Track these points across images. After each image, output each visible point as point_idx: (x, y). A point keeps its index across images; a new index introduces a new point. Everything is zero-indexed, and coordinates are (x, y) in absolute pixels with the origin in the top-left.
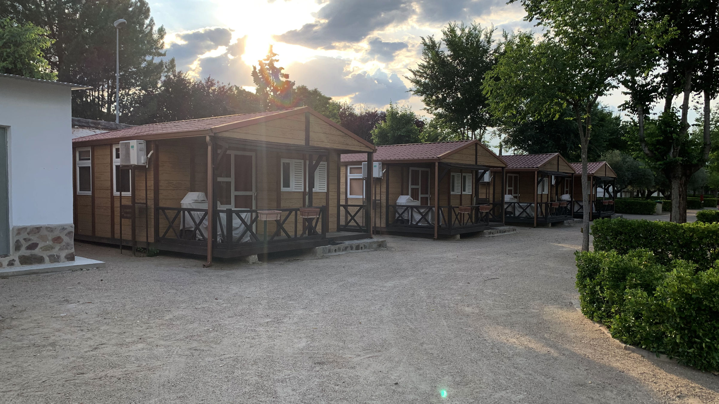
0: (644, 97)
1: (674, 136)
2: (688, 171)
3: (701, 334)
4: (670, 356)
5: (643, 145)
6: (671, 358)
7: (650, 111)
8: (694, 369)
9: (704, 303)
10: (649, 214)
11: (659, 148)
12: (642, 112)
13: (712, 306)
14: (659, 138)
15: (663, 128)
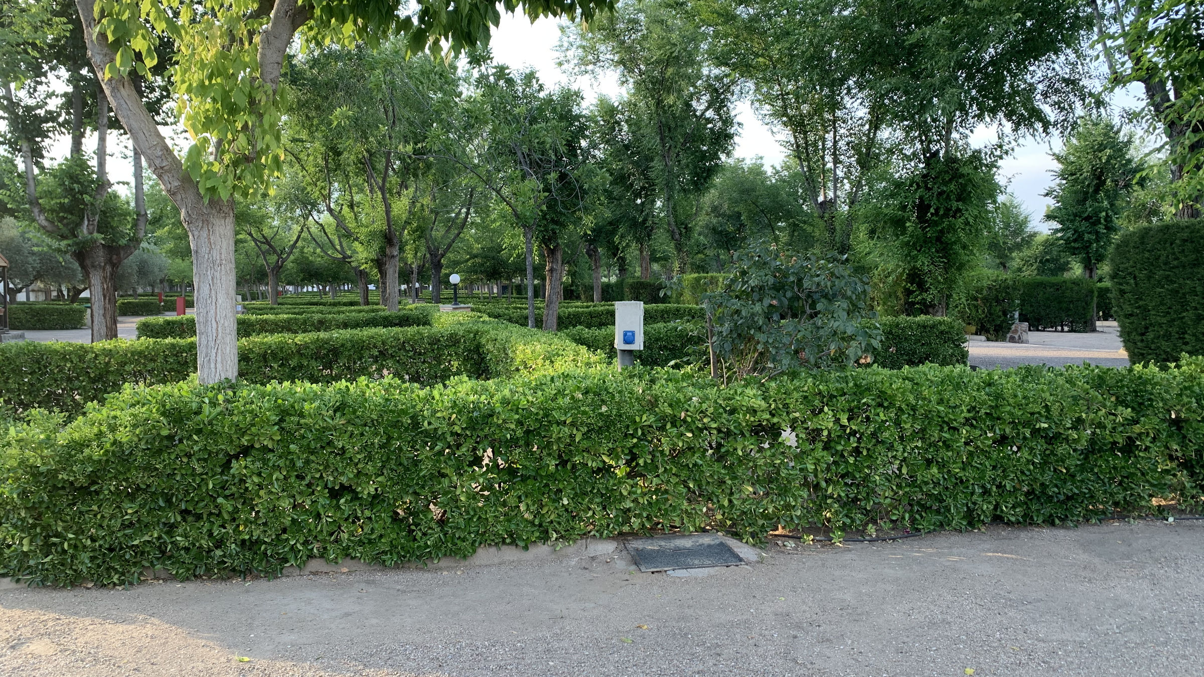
0: (32, 128)
1: (87, 198)
2: (115, 257)
3: (59, 529)
4: (16, 578)
5: (36, 210)
6: (18, 581)
7: (44, 153)
8: (55, 589)
9: (60, 476)
10: (76, 328)
11: (64, 218)
12: (29, 154)
13: (72, 479)
14: (62, 201)
15: (67, 183)
